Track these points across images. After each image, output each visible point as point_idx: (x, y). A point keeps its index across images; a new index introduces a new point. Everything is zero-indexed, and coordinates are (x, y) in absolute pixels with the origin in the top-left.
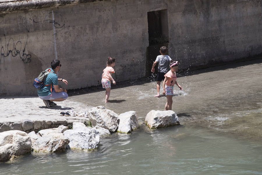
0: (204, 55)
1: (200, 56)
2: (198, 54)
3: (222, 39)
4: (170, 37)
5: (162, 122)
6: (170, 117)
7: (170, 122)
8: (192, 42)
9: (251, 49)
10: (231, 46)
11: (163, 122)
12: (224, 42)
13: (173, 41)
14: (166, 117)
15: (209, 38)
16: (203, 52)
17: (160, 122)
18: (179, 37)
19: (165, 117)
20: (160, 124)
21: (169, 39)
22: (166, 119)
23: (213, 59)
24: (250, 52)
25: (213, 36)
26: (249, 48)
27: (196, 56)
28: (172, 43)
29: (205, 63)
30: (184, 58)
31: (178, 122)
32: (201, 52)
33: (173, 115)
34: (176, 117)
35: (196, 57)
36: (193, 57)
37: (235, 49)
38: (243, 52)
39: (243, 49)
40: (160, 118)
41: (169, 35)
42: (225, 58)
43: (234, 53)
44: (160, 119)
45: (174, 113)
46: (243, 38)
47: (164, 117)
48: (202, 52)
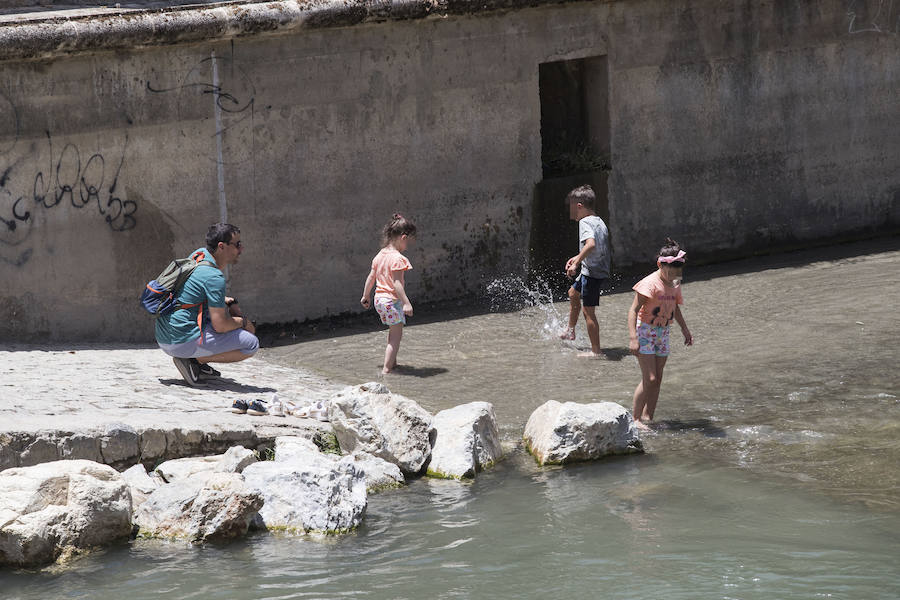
0: (732, 213)
1: (718, 219)
2: (710, 213)
3: (793, 163)
4: (613, 151)
5: (582, 442)
6: (609, 426)
7: (609, 444)
8: (689, 170)
9: (892, 198)
10: (824, 185)
11: (585, 443)
12: (801, 171)
13: (626, 164)
14: (595, 426)
15: (749, 156)
16: (729, 206)
17: (576, 441)
18: (646, 150)
19: (593, 426)
20: (574, 447)
21: (612, 158)
22: (597, 434)
23: (763, 230)
24: (890, 206)
25: (763, 151)
26: (886, 196)
27: (704, 216)
28: (623, 173)
29: (733, 241)
30: (663, 224)
31: (637, 444)
32: (720, 204)
33: (622, 420)
34: (630, 427)
35: (703, 221)
36: (692, 221)
37: (837, 195)
38: (867, 206)
39: (867, 195)
40: (577, 428)
41: (612, 144)
42: (804, 228)
43: (833, 209)
44: (576, 433)
45: (624, 411)
46: (868, 160)
47: (590, 424)
48: (726, 205)
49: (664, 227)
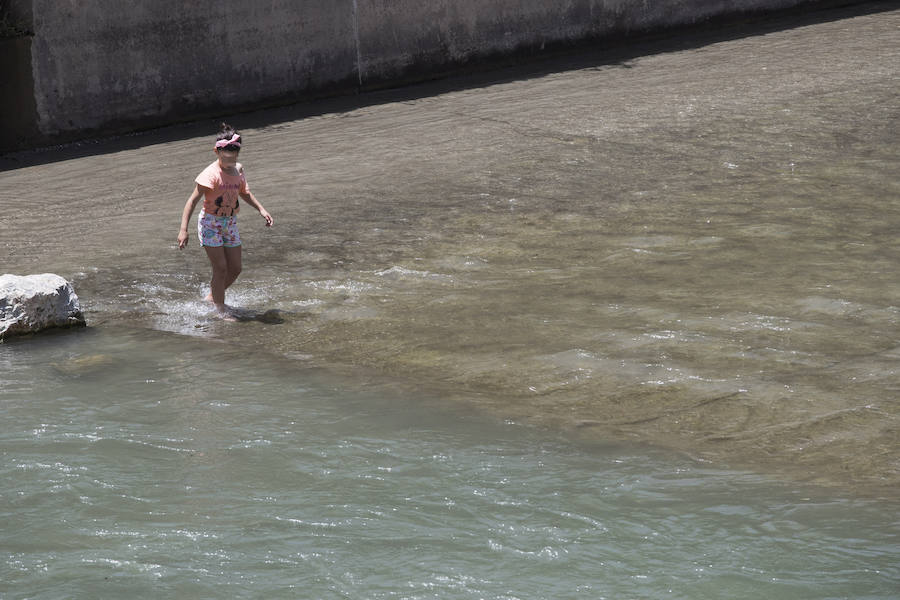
0: (158, 80)
1: (143, 85)
2: (136, 79)
3: (216, 28)
4: (36, 16)
5: (22, 315)
6: (50, 297)
7: (49, 316)
8: (113, 36)
9: (314, 62)
10: (248, 49)
11: (25, 315)
12: (224, 36)
13: (48, 30)
14: (36, 298)
15: (173, 22)
16: (154, 72)
17: (16, 314)
18: (69, 15)
19: (34, 298)
20: (14, 320)
21: (34, 24)
22: (37, 306)
23: (189, 96)
24: (311, 71)
25: (186, 16)
26: (308, 61)
27: (130, 82)
28: (46, 39)
29: (160, 108)
30: (89, 90)
31: (78, 315)
32: (144, 70)
33: (63, 291)
34: (71, 298)
35: (129, 87)
36: (118, 87)
37: (261, 61)
38: (289, 71)
39: (289, 61)
40: (17, 301)
41: (34, 9)
42: (228, 94)
43: (257, 74)
44: (16, 306)
45: (64, 283)
46: (289, 25)
47: (30, 296)
48: (152, 71)
49: (90, 94)
